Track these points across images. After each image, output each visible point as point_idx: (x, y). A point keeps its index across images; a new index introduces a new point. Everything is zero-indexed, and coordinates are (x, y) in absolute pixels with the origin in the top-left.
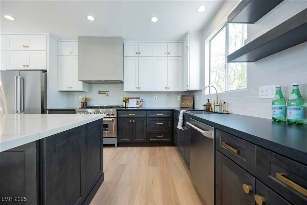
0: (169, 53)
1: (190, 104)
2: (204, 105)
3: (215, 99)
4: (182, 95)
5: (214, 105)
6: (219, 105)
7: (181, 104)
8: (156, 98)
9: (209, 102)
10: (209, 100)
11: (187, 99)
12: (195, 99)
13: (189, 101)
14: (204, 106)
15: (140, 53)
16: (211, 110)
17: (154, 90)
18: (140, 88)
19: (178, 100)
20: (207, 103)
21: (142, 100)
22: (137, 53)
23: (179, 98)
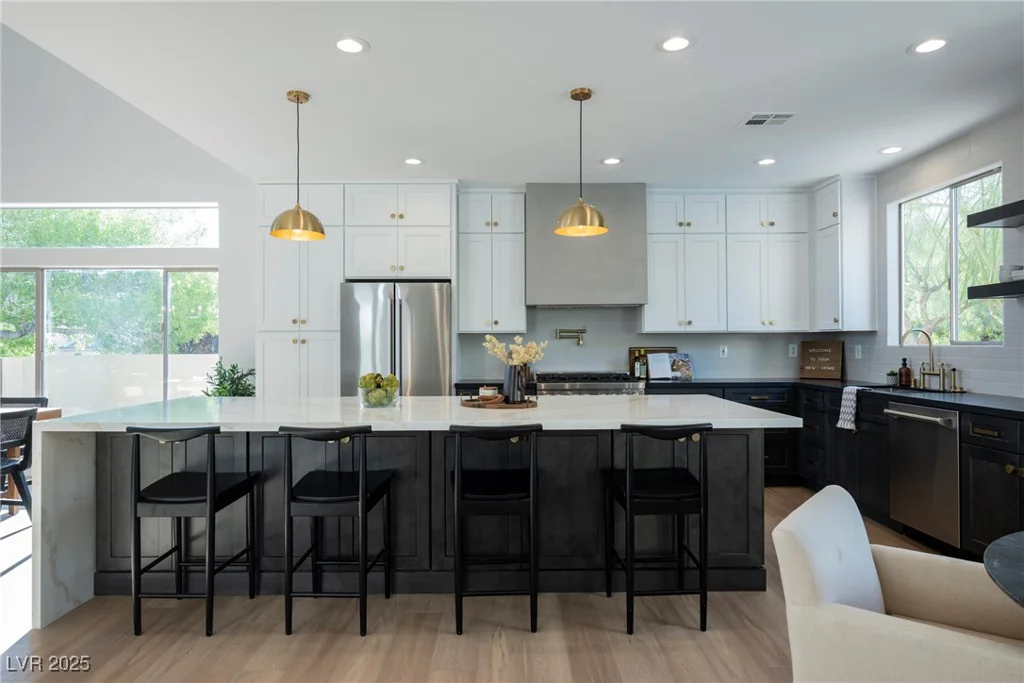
0: (772, 224)
1: (832, 368)
2: (889, 372)
3: (927, 359)
4: (803, 343)
5: (924, 374)
6: (939, 375)
7: (802, 368)
8: (725, 350)
9: (905, 364)
10: (905, 360)
11: (821, 354)
12: (847, 355)
13: (827, 359)
14: (889, 375)
15: (689, 224)
16: (913, 386)
17: (731, 330)
18: (690, 323)
19: (791, 355)
20: (900, 370)
21: (687, 356)
22: (681, 224)
23: (794, 350)
